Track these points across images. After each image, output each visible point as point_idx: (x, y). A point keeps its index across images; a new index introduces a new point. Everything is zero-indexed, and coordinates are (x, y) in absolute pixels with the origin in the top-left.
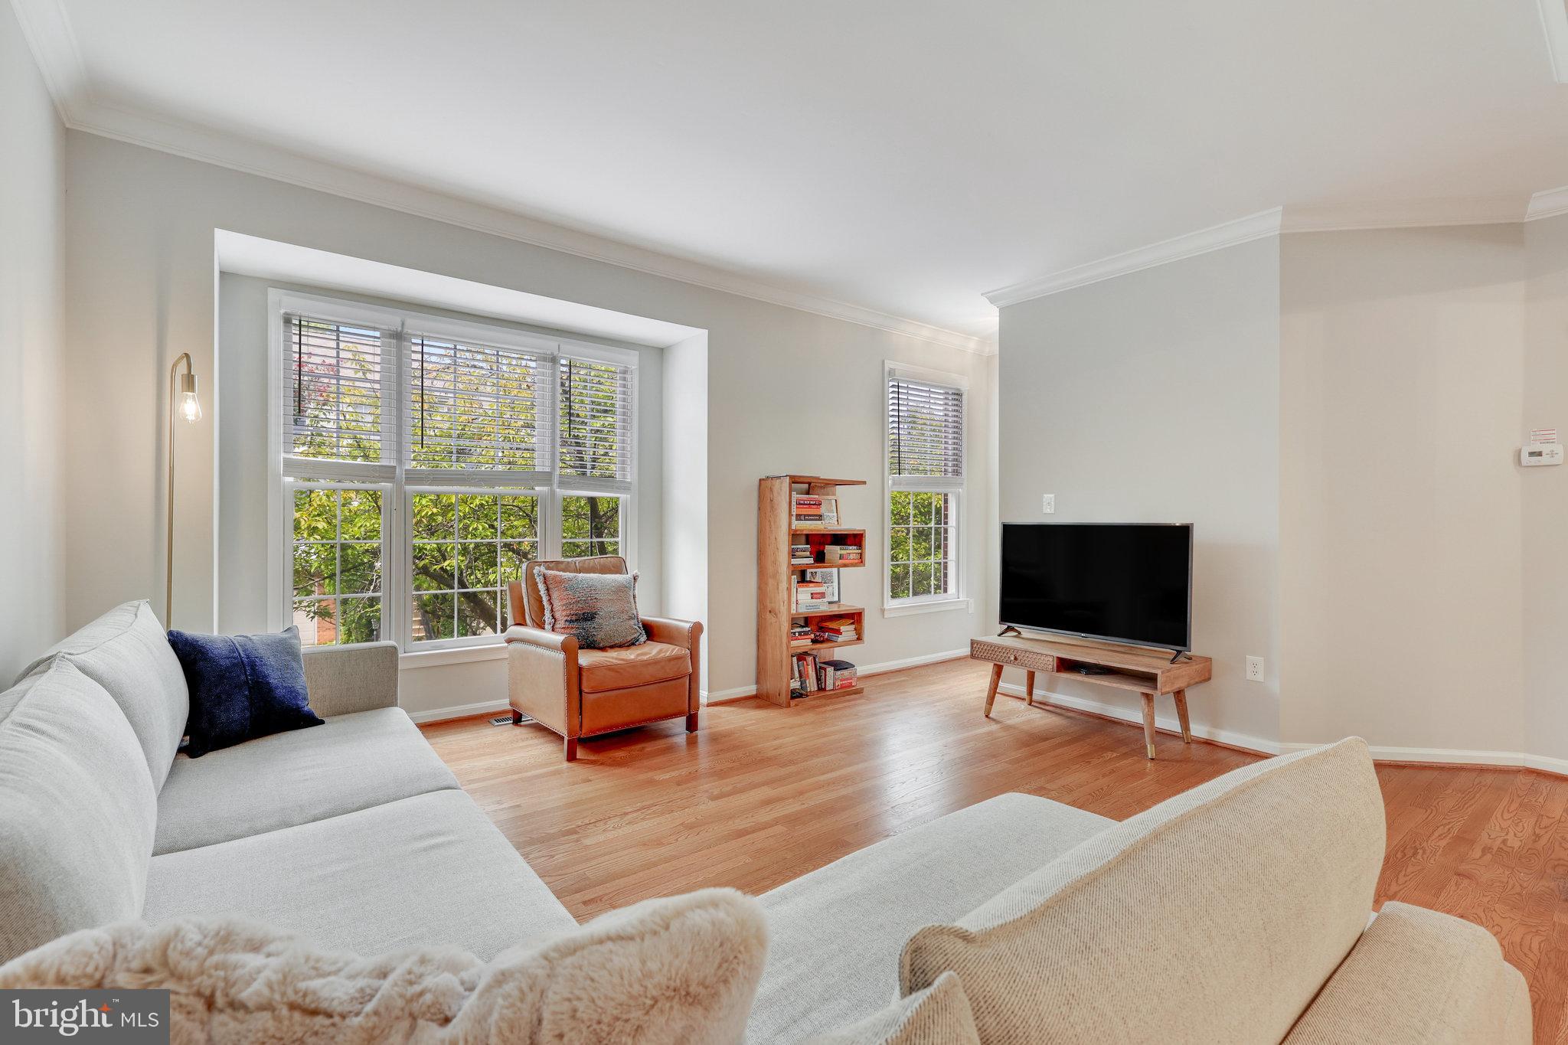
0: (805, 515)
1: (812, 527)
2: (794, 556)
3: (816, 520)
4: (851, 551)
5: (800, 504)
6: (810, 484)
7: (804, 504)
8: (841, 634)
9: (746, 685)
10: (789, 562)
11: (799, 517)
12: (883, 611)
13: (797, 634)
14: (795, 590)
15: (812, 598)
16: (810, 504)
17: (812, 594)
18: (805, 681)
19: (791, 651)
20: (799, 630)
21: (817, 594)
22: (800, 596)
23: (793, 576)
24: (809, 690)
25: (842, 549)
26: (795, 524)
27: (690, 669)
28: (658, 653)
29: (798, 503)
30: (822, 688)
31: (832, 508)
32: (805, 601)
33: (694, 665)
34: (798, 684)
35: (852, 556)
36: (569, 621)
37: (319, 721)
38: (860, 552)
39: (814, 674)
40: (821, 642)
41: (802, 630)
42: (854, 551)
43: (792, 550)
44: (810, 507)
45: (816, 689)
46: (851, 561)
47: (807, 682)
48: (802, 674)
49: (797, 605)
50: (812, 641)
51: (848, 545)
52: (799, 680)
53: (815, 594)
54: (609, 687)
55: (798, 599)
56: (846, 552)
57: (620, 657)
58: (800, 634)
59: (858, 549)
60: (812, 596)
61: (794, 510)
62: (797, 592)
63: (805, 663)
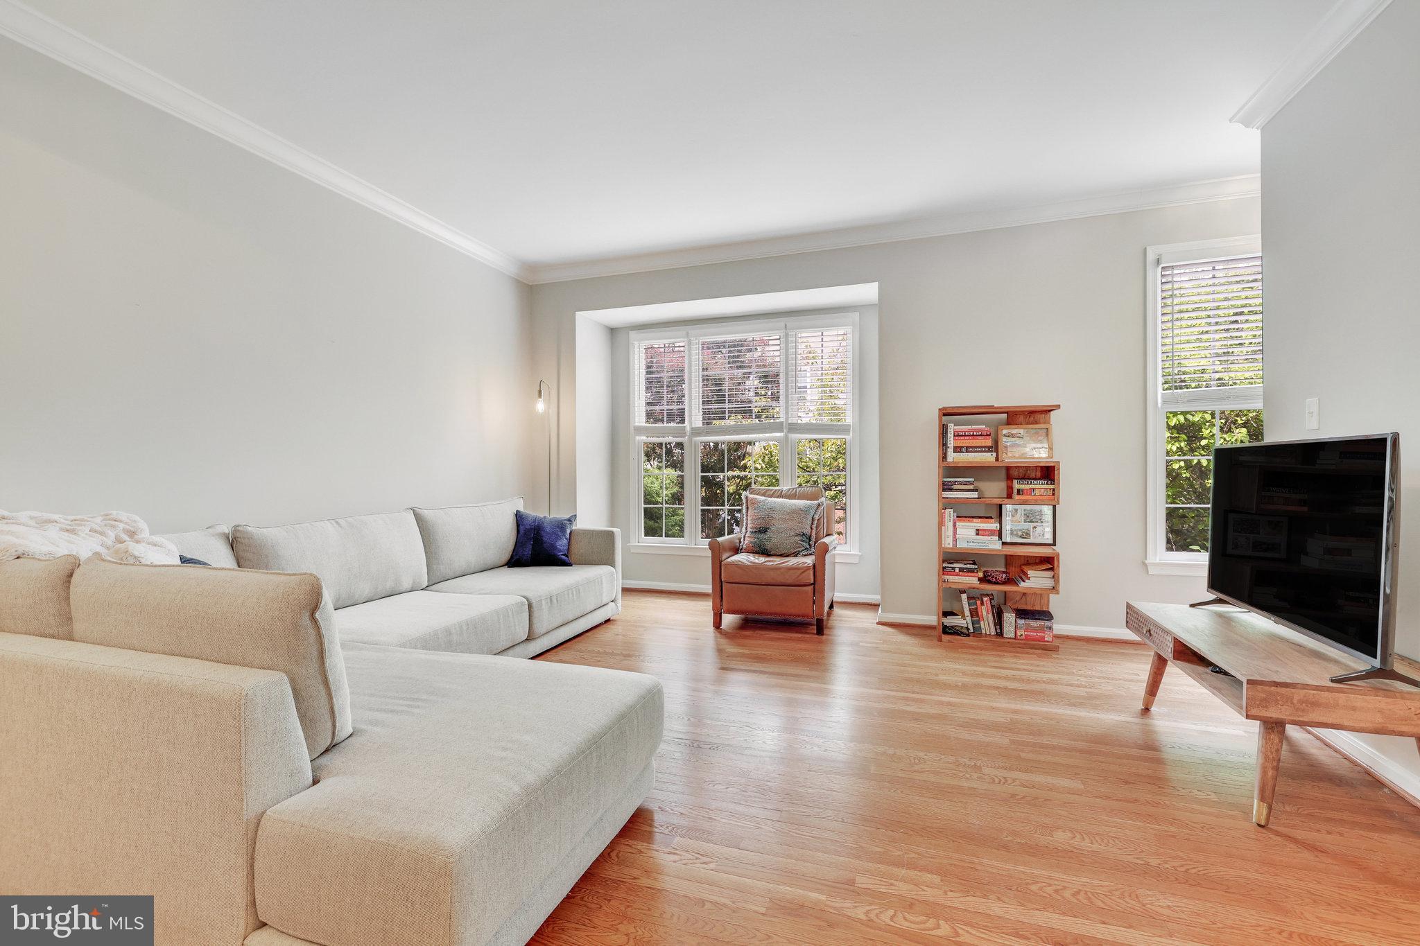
0: (967, 447)
1: (978, 460)
2: (944, 490)
3: (984, 452)
4: (1037, 487)
5: (958, 436)
6: (1007, 413)
7: (965, 435)
8: (1029, 579)
9: (922, 614)
10: (939, 495)
11: (957, 449)
12: (1145, 565)
13: (957, 570)
14: (951, 524)
15: (977, 534)
16: (973, 435)
17: (977, 530)
18: (979, 622)
19: (944, 585)
20: (961, 566)
21: (985, 530)
22: (959, 531)
23: (948, 510)
24: (984, 632)
25: (1031, 483)
26: (952, 456)
27: (812, 581)
28: (790, 564)
29: (957, 435)
30: (1000, 634)
31: (1040, 438)
32: (967, 536)
33: (818, 578)
34: (965, 622)
35: (1037, 492)
36: (752, 532)
37: (569, 565)
38: (1052, 487)
39: (990, 616)
40: (996, 583)
41: (965, 566)
42: (1043, 486)
43: (944, 484)
44: (974, 439)
45: (993, 633)
46: (1035, 498)
47: (982, 623)
48: (974, 613)
49: (955, 540)
50: (980, 579)
51: (1033, 479)
52: (969, 619)
53: (982, 530)
54: (737, 580)
55: (955, 533)
56: (1027, 487)
57: (757, 561)
58: (961, 570)
59: (1047, 484)
60: (978, 532)
61: (951, 443)
62: (954, 526)
63: (979, 602)
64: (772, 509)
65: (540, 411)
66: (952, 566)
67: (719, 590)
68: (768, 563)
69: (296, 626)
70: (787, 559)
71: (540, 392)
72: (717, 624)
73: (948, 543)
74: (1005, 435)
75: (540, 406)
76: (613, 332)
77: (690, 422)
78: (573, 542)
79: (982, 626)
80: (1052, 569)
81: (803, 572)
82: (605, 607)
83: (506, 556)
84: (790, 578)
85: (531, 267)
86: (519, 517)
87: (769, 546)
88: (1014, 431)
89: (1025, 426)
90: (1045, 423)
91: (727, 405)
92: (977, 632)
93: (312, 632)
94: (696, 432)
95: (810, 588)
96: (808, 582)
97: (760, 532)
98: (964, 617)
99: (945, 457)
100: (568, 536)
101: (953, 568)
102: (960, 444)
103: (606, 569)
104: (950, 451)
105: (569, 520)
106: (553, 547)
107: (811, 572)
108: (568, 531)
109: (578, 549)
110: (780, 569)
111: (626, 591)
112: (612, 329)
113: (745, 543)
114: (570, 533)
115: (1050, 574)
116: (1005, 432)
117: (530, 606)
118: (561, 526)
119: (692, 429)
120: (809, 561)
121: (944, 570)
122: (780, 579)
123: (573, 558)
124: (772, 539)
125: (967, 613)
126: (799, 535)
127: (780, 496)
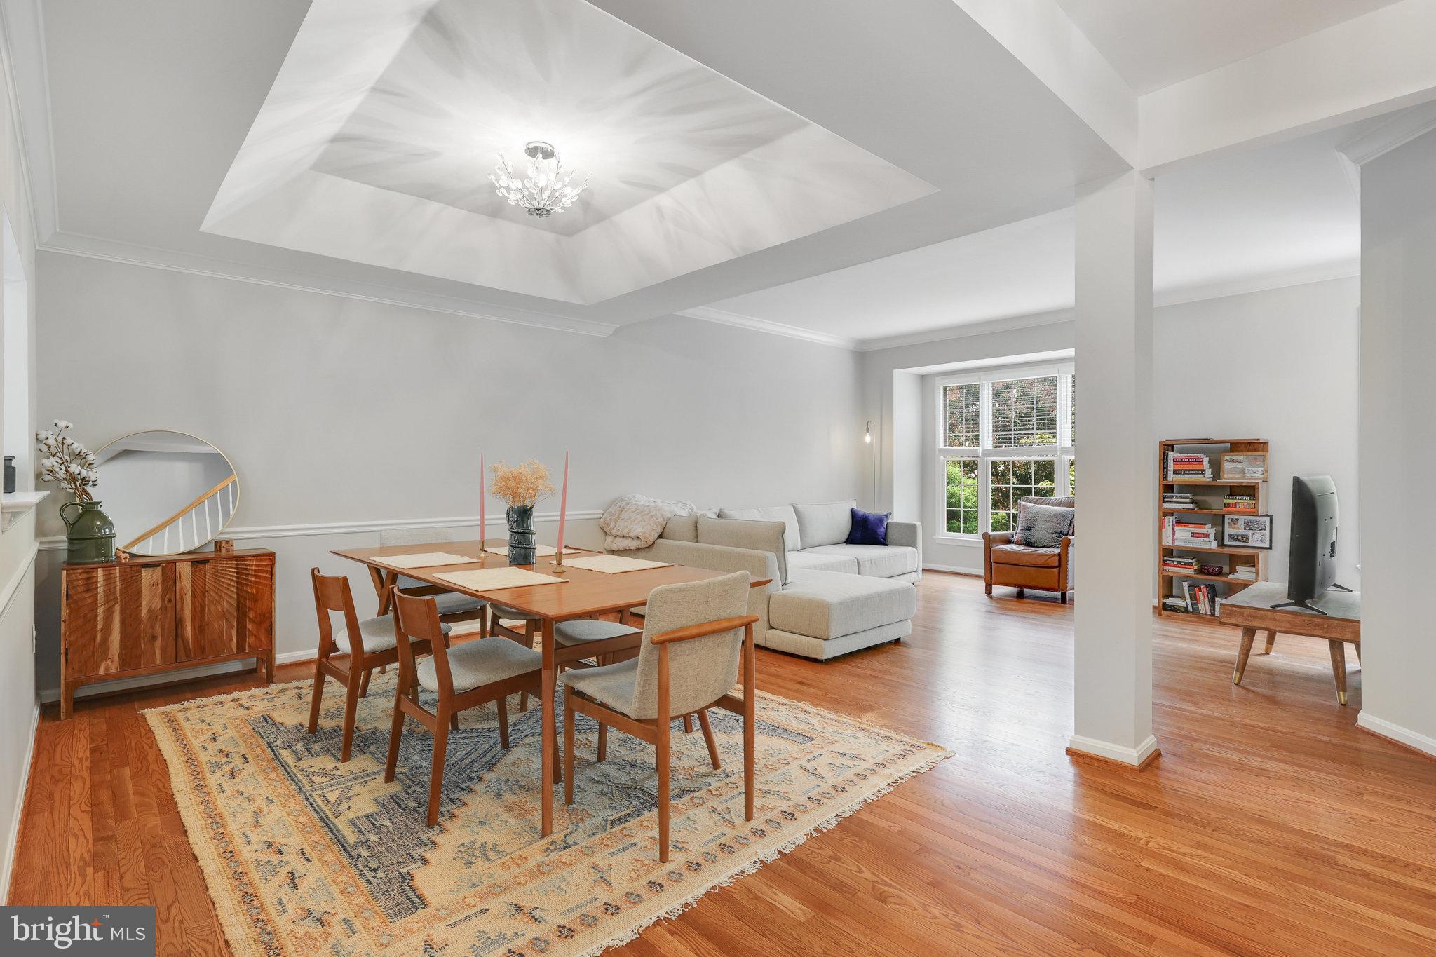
0: (1184, 470)
1: (1193, 480)
2: (1164, 502)
4: (1241, 501)
5: (1177, 461)
7: (1182, 461)
8: (1237, 572)
10: (1160, 506)
11: (1176, 472)
13: (1176, 563)
14: (1170, 527)
16: (1189, 461)
18: (1197, 604)
19: (1164, 573)
20: (1180, 560)
21: (1198, 533)
22: (1177, 533)
23: (1167, 518)
24: (1201, 612)
25: (1236, 499)
26: (1172, 477)
27: (1057, 564)
28: (1041, 552)
29: (1175, 461)
30: (1213, 614)
31: (1258, 463)
32: (1183, 537)
33: (1062, 563)
34: (1184, 603)
35: (1241, 505)
36: (1021, 530)
37: (886, 545)
38: (1254, 502)
39: (1206, 600)
40: (1209, 574)
41: (1183, 560)
42: (1246, 501)
43: (1164, 497)
44: (1190, 464)
45: (1209, 613)
46: (1239, 510)
47: (1200, 605)
48: (1194, 598)
49: (1173, 540)
50: (1196, 571)
51: (1238, 495)
52: (1189, 602)
53: (1196, 533)
54: (1002, 561)
55: (1173, 535)
56: (1233, 501)
57: (1017, 549)
58: (1179, 563)
59: (1250, 499)
60: (1193, 535)
61: (1171, 467)
62: (1173, 529)
63: (1197, 589)
64: (1037, 513)
65: (868, 442)
66: (1172, 559)
67: (989, 567)
68: (1025, 551)
69: (778, 538)
70: (1040, 549)
71: (868, 429)
72: (989, 592)
73: (1167, 542)
74: (1227, 460)
75: (868, 439)
76: (923, 378)
77: (983, 446)
78: (889, 530)
79: (1200, 608)
80: (1254, 566)
81: (1049, 558)
82: (909, 574)
83: (845, 537)
84: (1040, 561)
85: (863, 342)
86: (853, 513)
87: (1033, 540)
88: (1234, 457)
89: (1245, 453)
90: (1263, 451)
91: (1012, 433)
92: (1196, 611)
93: (782, 541)
94: (987, 453)
95: (1057, 570)
96: (1053, 565)
97: (1027, 530)
98: (1183, 598)
99: (1165, 477)
100: (885, 526)
101: (1173, 561)
102: (1178, 467)
103: (910, 549)
104: (1171, 473)
105: (886, 516)
106: (876, 533)
107: (1057, 559)
108: (885, 524)
109: (892, 535)
110: (1033, 554)
111: (924, 570)
112: (922, 376)
113: (1015, 539)
114: (887, 524)
115: (1253, 569)
116: (1226, 457)
117: (858, 563)
118: (880, 520)
119: (984, 451)
120: (1057, 551)
121: (1164, 563)
122: (1033, 562)
123: (889, 541)
124: (1036, 535)
125: (1187, 596)
126: (1058, 533)
127: (1049, 504)
